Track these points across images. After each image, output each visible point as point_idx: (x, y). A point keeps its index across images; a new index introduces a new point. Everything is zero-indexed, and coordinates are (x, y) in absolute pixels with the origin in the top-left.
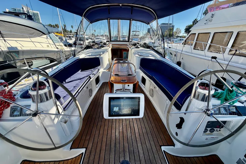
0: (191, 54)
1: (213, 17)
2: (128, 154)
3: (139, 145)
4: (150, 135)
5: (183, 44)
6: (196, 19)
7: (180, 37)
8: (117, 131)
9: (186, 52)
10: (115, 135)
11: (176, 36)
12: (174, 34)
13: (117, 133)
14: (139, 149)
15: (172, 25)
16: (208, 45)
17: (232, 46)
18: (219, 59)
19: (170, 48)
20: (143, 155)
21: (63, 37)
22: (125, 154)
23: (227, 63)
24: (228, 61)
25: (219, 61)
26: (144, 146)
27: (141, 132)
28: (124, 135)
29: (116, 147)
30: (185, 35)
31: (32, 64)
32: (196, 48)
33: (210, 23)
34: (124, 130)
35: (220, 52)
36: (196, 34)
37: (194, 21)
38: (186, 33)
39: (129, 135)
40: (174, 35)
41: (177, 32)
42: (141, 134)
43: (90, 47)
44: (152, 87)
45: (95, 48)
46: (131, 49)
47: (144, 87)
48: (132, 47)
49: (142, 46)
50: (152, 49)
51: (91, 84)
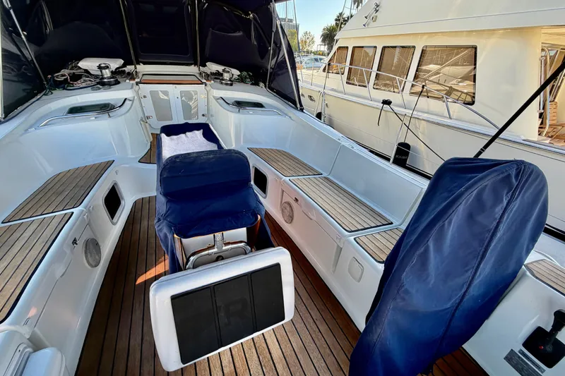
0: (343, 95)
1: (377, 11)
4: (315, 355)
5: (324, 70)
6: (341, 14)
7: (315, 53)
9: (332, 90)
11: (305, 50)
12: (300, 45)
15: (294, 22)
16: (373, 75)
17: (416, 77)
18: (395, 106)
23: (409, 112)
24: (411, 109)
25: (396, 109)
27: (288, 351)
30: (323, 47)
32: (350, 82)
33: (372, 24)
35: (396, 90)
36: (347, 47)
37: (338, 17)
38: (325, 45)
40: (301, 48)
41: (305, 42)
42: (292, 360)
43: (64, 85)
44: (286, 199)
45: (84, 85)
46: (208, 88)
47: (265, 198)
48: (212, 82)
49: (238, 79)
50: (265, 86)
51: (88, 223)
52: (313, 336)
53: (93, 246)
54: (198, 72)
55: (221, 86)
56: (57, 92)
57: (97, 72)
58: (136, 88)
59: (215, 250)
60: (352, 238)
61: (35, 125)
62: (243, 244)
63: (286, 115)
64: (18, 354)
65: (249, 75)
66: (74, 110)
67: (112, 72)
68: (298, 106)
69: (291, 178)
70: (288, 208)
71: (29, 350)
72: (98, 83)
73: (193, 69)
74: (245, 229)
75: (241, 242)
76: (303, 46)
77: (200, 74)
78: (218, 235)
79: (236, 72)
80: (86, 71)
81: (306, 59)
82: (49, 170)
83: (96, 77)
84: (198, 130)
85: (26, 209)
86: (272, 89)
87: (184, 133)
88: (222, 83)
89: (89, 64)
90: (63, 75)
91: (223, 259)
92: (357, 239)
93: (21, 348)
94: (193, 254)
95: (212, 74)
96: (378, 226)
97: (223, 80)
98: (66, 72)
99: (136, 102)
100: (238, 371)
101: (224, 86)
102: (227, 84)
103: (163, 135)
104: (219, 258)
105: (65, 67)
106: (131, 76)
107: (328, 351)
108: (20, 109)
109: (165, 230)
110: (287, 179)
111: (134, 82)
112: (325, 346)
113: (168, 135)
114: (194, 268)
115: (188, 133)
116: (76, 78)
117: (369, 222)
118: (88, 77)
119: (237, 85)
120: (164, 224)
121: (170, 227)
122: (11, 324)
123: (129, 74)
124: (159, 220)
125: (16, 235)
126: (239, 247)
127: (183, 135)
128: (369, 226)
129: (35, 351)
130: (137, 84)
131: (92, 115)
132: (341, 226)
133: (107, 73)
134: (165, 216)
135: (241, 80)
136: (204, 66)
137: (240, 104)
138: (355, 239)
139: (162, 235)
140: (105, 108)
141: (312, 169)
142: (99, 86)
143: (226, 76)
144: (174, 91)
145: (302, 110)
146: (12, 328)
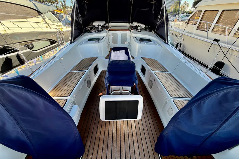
0: (193, 35)
2: (124, 154)
3: (136, 144)
4: (147, 134)
5: (186, 23)
8: (115, 128)
9: (189, 32)
10: (113, 133)
11: (183, 11)
12: (180, 8)
13: (114, 131)
14: (135, 149)
16: (213, 26)
18: (221, 42)
19: (172, 27)
20: (139, 156)
21: (63, 15)
22: (121, 154)
23: (229, 46)
24: (231, 45)
25: (221, 44)
26: (140, 145)
27: (138, 129)
28: (121, 133)
29: (113, 146)
30: (193, 9)
31: (33, 46)
32: (199, 29)
34: (121, 127)
38: (194, 8)
39: (126, 133)
40: (180, 10)
41: (184, 7)
42: (138, 132)
43: (88, 31)
44: (151, 79)
45: (93, 31)
46: (132, 32)
47: (144, 77)
48: (133, 30)
49: (144, 29)
50: (154, 32)
51: (89, 75)
52: (148, 128)
53: (89, 82)
54: (129, 25)
55: (136, 32)
56: (86, 34)
57: (97, 26)
58: (108, 32)
59: (120, 91)
60: (172, 100)
61: (80, 44)
62: (128, 92)
63: (160, 45)
64: (71, 104)
65: (148, 27)
66: (90, 40)
67: (101, 27)
68: (166, 42)
69: (155, 71)
70: (151, 83)
71: (73, 104)
72: (97, 31)
73: (128, 25)
74: (131, 87)
75: (128, 91)
76: (182, 9)
77: (130, 26)
78: (121, 87)
79: (143, 26)
80: (94, 26)
81: (181, 15)
82: (81, 58)
83: (97, 28)
84: (124, 50)
85: (75, 68)
86: (157, 33)
87: (119, 51)
88: (137, 31)
89: (95, 24)
90: (88, 28)
91: (122, 94)
92: (174, 101)
93: (72, 103)
94: (113, 91)
95: (134, 27)
96: (186, 98)
97: (138, 30)
98: (89, 27)
99: (107, 37)
100: (121, 129)
101: (137, 32)
102: (138, 31)
103: (112, 51)
104: (121, 94)
105: (89, 25)
106: (107, 28)
107: (152, 134)
108: (77, 38)
109: (107, 82)
110: (153, 72)
111: (107, 30)
112: (151, 133)
113: (114, 51)
114: (113, 95)
115: (120, 51)
116: (91, 28)
117: (182, 95)
118: (94, 28)
119: (143, 32)
120: (107, 80)
121: (108, 82)
122: (70, 97)
123: (107, 27)
124: (106, 79)
125: (73, 75)
126: (127, 92)
127: (118, 51)
128: (182, 97)
129: (74, 105)
130: (108, 31)
131: (94, 42)
132: (169, 94)
133: (100, 27)
134: (107, 78)
135: (145, 29)
136: (132, 23)
137: (142, 40)
138: (173, 100)
139: (106, 83)
140: (98, 39)
141: (165, 69)
142: (97, 32)
143: (139, 28)
144: (119, 33)
145: (167, 43)
146: (70, 98)
